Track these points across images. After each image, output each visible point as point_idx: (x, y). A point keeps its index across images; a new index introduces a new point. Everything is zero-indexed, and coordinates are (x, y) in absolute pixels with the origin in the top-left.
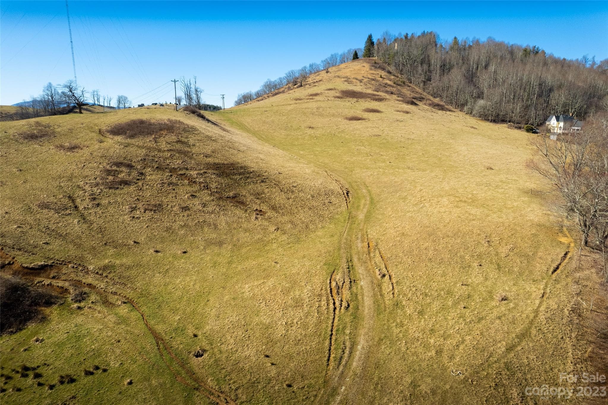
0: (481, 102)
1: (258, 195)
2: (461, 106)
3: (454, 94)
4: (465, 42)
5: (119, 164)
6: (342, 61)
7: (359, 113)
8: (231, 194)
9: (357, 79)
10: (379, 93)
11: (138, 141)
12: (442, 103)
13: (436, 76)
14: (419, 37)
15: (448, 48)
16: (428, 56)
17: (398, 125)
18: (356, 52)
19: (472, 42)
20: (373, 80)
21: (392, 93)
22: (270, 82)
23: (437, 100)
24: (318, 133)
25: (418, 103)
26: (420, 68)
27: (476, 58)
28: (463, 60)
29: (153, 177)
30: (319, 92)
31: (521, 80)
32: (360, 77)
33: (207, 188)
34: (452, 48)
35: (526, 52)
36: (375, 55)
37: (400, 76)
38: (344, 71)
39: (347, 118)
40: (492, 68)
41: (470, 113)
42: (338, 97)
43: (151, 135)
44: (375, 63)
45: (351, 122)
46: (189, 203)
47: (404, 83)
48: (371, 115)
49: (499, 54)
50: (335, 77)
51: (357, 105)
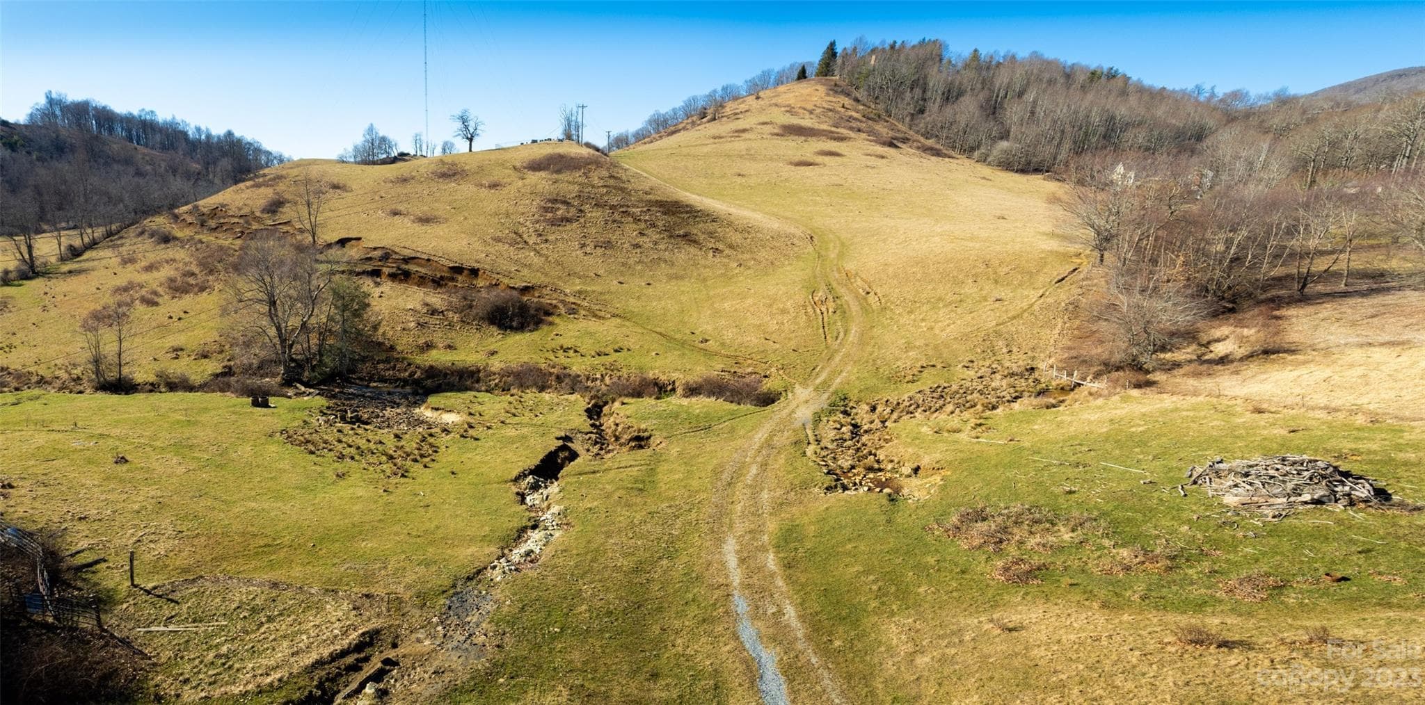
0: (1004, 144)
1: (711, 234)
2: (969, 151)
3: (961, 133)
4: (991, 57)
5: (555, 201)
6: (779, 82)
7: (809, 157)
8: (681, 232)
9: (804, 109)
10: (838, 130)
11: (566, 176)
12: (938, 146)
13: (933, 107)
14: (914, 47)
15: (960, 65)
16: (926, 77)
17: (869, 173)
18: (804, 67)
19: (1004, 57)
20: (831, 110)
21: (859, 130)
22: (659, 115)
23: (930, 142)
24: (752, 181)
25: (899, 144)
26: (908, 95)
27: (1006, 81)
28: (982, 83)
29: (594, 214)
30: (748, 127)
31: (1076, 112)
32: (810, 107)
33: (653, 226)
34: (966, 66)
35: (1094, 76)
36: (836, 73)
37: (873, 106)
38: (784, 96)
39: (791, 163)
40: (1030, 96)
41: (984, 160)
42: (777, 135)
43: (580, 169)
44: (836, 85)
45: (798, 168)
46: (640, 240)
47: (879, 116)
48: (827, 159)
49: (1046, 76)
50: (770, 105)
51: (806, 145)
